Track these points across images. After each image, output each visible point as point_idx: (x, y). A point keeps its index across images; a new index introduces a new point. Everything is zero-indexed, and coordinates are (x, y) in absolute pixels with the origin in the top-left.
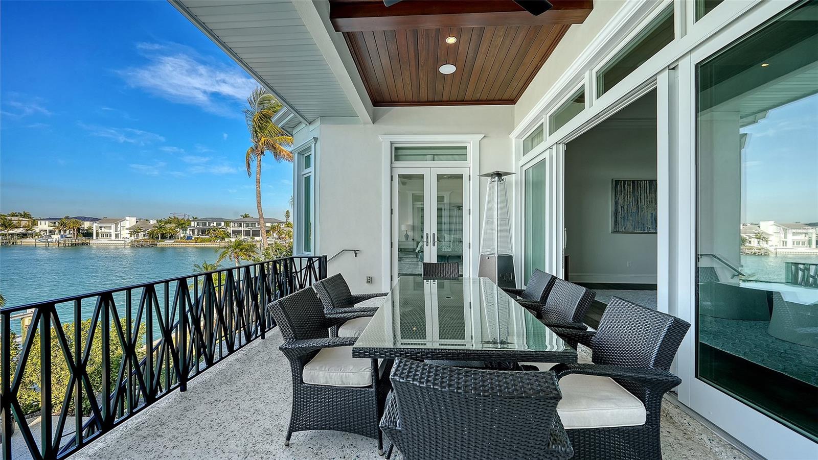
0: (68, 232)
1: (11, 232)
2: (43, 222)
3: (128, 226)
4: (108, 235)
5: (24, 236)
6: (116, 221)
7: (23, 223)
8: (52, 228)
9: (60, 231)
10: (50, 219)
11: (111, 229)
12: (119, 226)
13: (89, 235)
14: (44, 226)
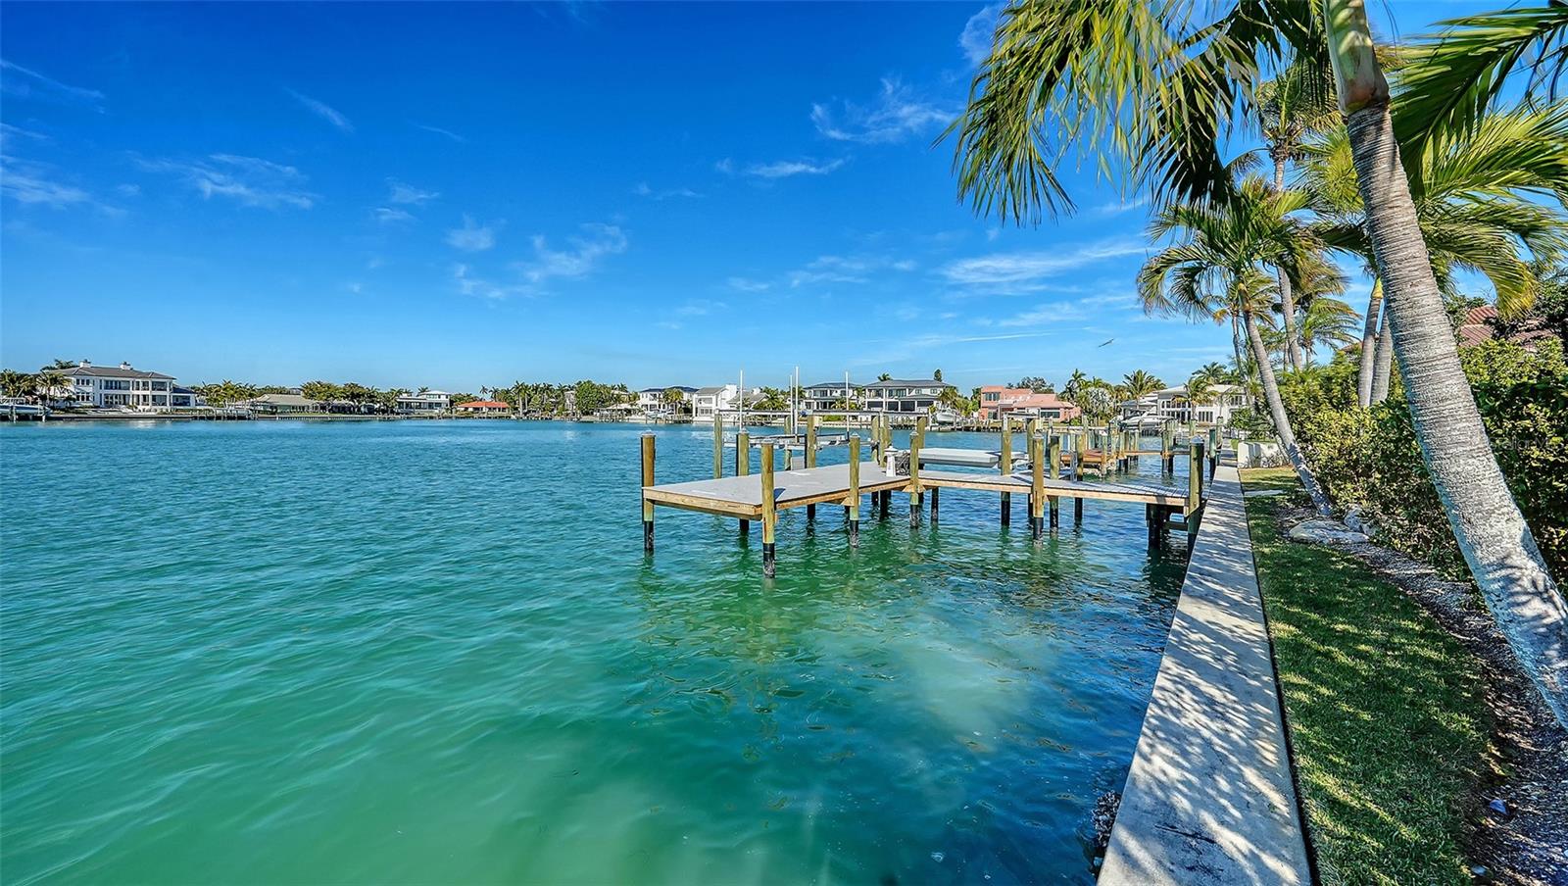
1: (619, 407)
3: (729, 398)
4: (708, 411)
5: (629, 413)
6: (716, 391)
8: (654, 402)
10: (650, 390)
11: (711, 403)
12: (719, 398)
13: (688, 411)
14: (645, 399)
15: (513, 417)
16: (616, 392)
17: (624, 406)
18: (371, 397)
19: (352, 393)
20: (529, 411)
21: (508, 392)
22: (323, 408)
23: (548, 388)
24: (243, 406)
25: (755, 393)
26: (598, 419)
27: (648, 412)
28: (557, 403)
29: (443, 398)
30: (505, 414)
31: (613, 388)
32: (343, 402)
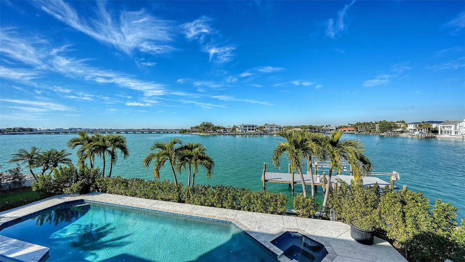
0: (423, 130)
1: (397, 130)
2: (410, 125)
4: (449, 132)
5: (402, 132)
7: (402, 126)
8: (415, 128)
9: (419, 130)
10: (414, 123)
11: (451, 128)
13: (436, 132)
15: (356, 133)
17: (400, 129)
18: (315, 128)
19: (311, 127)
21: (355, 125)
23: (369, 123)
28: (373, 128)
29: (334, 128)
30: (353, 132)
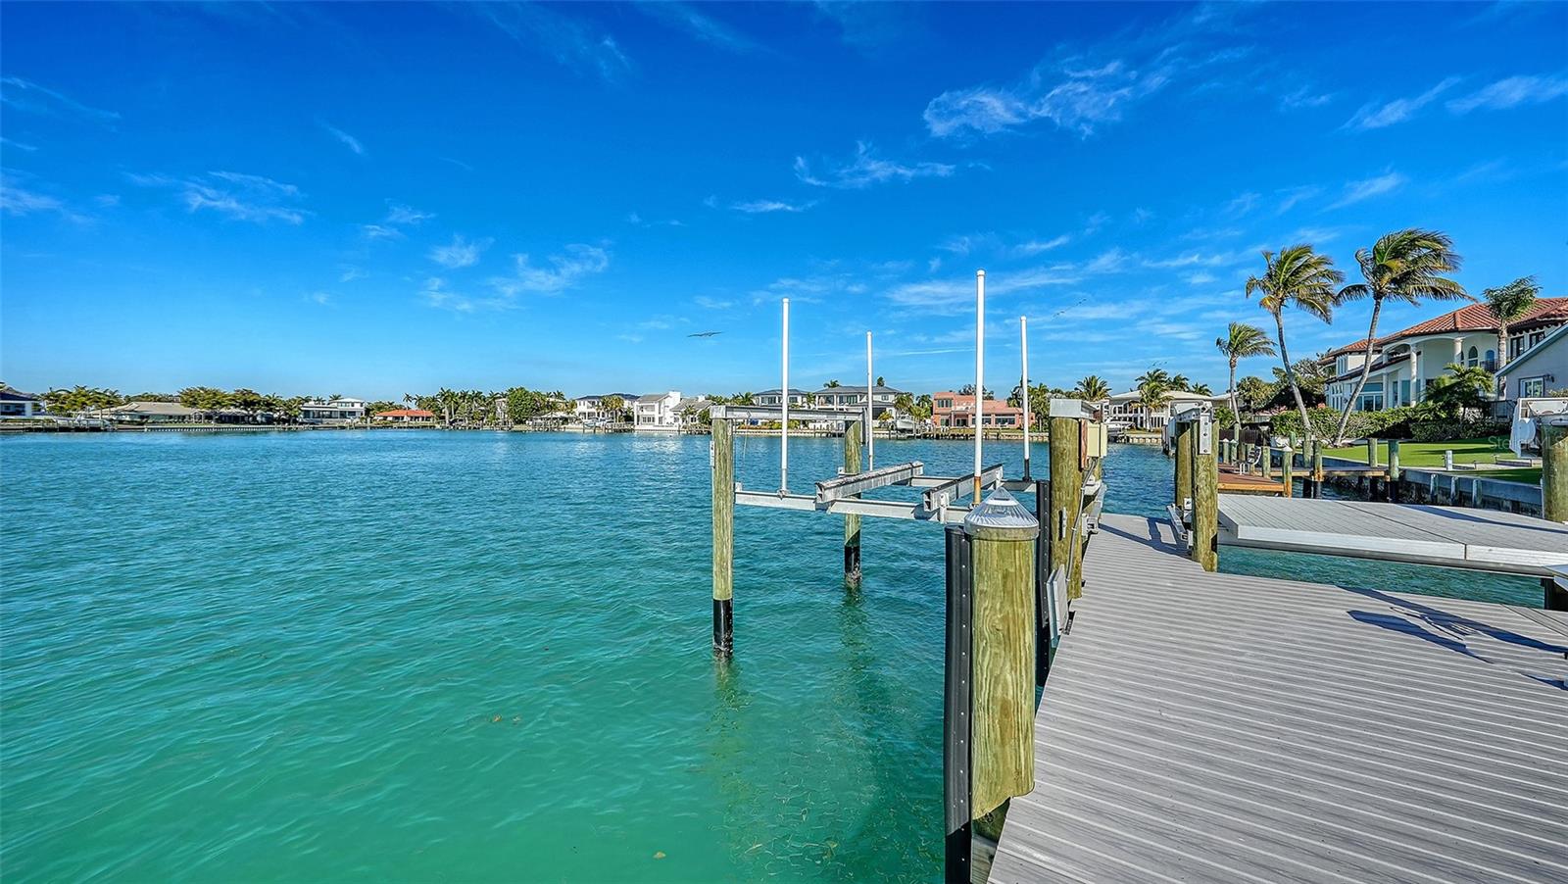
2: (582, 402)
3: (672, 406)
4: (650, 419)
5: (565, 420)
6: (659, 399)
7: (559, 405)
8: (591, 410)
9: (599, 414)
10: (588, 397)
11: (653, 410)
12: (662, 406)
13: (629, 419)
14: (583, 407)
15: (438, 426)
16: (551, 400)
17: (559, 414)
18: (269, 405)
19: (245, 401)
20: (455, 421)
21: (434, 399)
22: (209, 417)
23: (478, 395)
24: (100, 416)
25: (700, 401)
26: (531, 428)
27: (587, 421)
28: (488, 411)
29: (357, 406)
30: (428, 423)
31: (548, 395)
32: (233, 410)
